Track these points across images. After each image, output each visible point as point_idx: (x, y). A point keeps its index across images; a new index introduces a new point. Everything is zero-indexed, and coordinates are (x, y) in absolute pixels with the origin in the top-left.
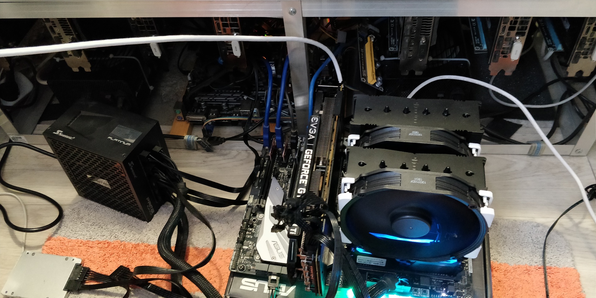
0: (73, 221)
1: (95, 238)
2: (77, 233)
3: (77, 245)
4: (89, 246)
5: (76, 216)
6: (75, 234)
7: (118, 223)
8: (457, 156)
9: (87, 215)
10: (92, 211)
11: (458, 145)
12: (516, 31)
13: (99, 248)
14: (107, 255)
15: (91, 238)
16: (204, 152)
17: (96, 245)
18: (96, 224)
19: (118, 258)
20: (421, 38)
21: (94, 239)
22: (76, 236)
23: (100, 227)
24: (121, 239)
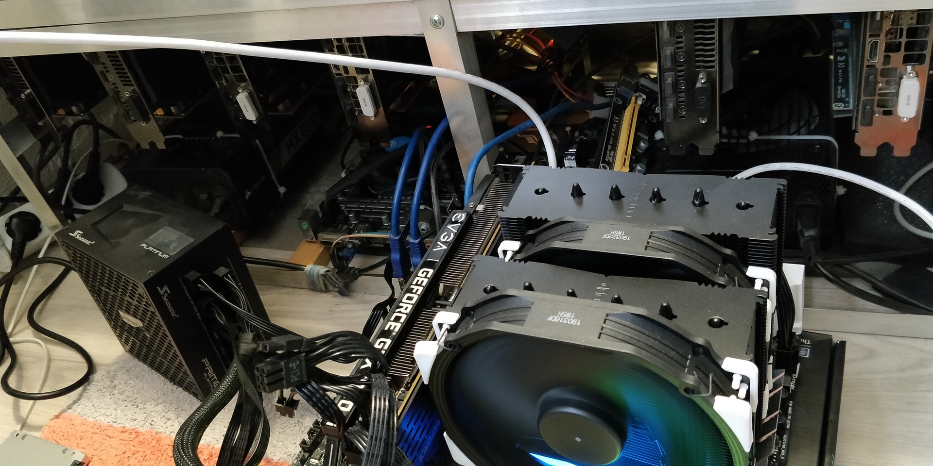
0: (101, 390)
1: (121, 423)
2: (99, 410)
3: (92, 430)
4: (107, 436)
5: (108, 383)
6: (96, 413)
7: (164, 402)
8: (700, 284)
9: (123, 384)
10: (133, 377)
11: (718, 267)
12: (902, 53)
13: (121, 440)
14: (127, 454)
15: (115, 422)
16: (336, 296)
17: (118, 434)
18: (130, 399)
19: (142, 460)
20: (698, 73)
21: (119, 424)
22: (95, 415)
23: (135, 405)
24: (158, 428)
